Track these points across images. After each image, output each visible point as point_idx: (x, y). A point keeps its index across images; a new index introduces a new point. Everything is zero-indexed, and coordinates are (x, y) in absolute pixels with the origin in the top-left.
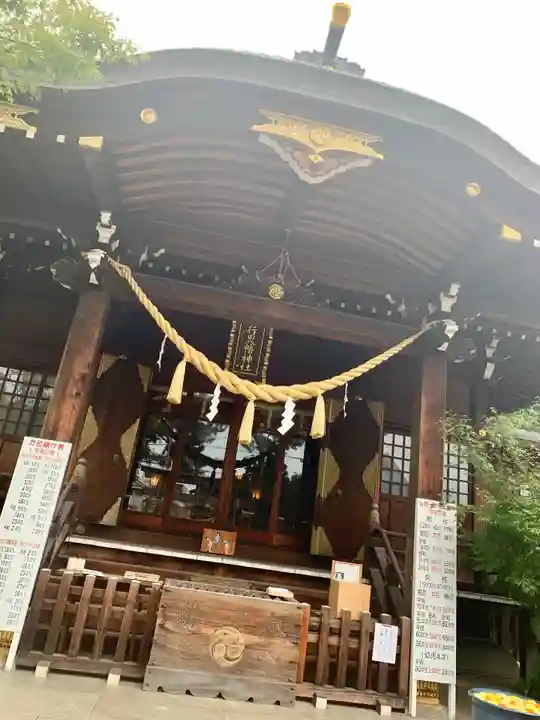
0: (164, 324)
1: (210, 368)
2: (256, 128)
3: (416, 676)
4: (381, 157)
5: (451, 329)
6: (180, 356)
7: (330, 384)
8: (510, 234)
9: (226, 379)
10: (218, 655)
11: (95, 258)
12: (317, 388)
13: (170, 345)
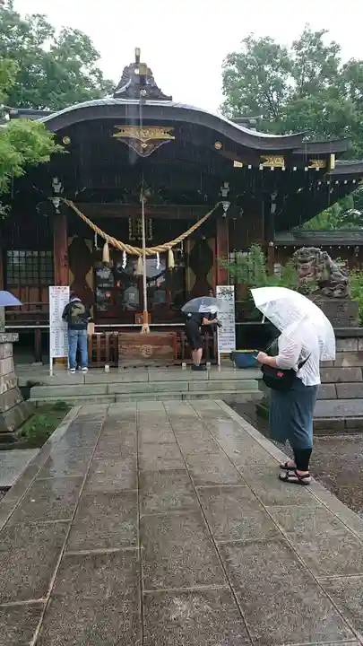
0: (94, 227)
1: (120, 244)
2: (115, 135)
3: (219, 351)
4: (174, 138)
5: (226, 206)
6: (104, 241)
7: (173, 243)
8: (237, 164)
9: (127, 248)
10: (144, 354)
11: (57, 202)
12: (169, 245)
13: (99, 236)
